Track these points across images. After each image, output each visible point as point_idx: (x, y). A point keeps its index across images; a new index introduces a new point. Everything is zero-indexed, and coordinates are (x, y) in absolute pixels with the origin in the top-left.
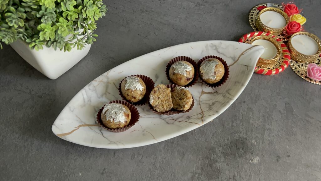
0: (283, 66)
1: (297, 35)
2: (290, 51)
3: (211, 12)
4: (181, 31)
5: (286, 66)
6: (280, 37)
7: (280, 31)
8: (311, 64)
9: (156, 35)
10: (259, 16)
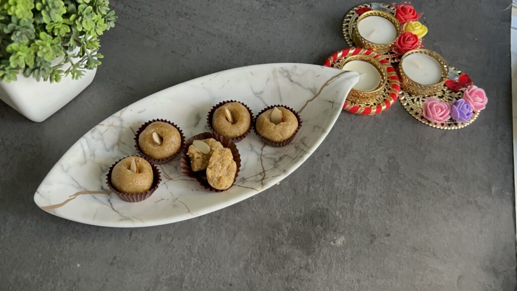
0: (388, 101)
1: (412, 53)
2: (400, 78)
3: (286, 17)
4: (238, 46)
5: (392, 102)
6: (388, 56)
7: (386, 47)
8: (431, 97)
9: (200, 53)
10: (356, 25)
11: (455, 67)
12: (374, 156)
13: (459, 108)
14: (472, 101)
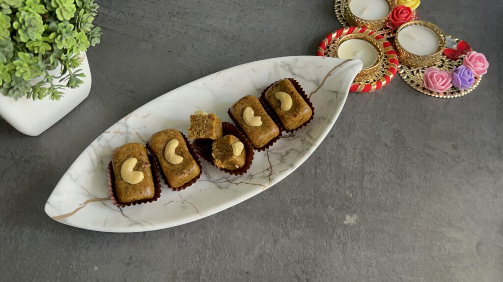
0: (388, 76)
1: (407, 26)
2: (397, 52)
3: (276, 5)
4: (232, 39)
5: (391, 76)
6: (382, 31)
7: (380, 23)
8: (431, 68)
9: (196, 49)
10: (347, 5)
11: (451, 35)
12: (378, 133)
13: (460, 75)
14: (473, 66)
